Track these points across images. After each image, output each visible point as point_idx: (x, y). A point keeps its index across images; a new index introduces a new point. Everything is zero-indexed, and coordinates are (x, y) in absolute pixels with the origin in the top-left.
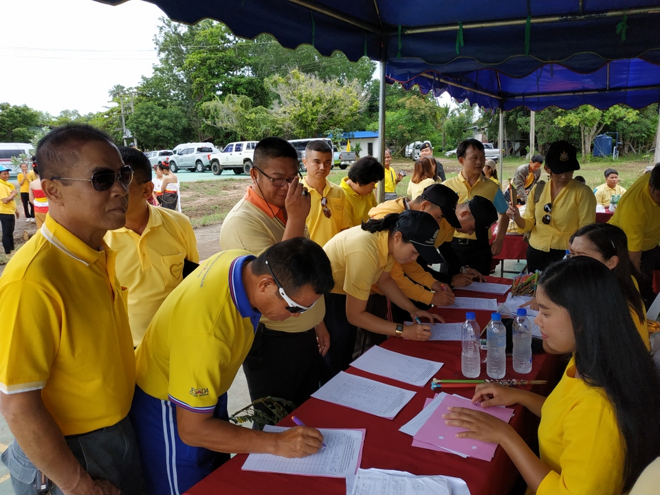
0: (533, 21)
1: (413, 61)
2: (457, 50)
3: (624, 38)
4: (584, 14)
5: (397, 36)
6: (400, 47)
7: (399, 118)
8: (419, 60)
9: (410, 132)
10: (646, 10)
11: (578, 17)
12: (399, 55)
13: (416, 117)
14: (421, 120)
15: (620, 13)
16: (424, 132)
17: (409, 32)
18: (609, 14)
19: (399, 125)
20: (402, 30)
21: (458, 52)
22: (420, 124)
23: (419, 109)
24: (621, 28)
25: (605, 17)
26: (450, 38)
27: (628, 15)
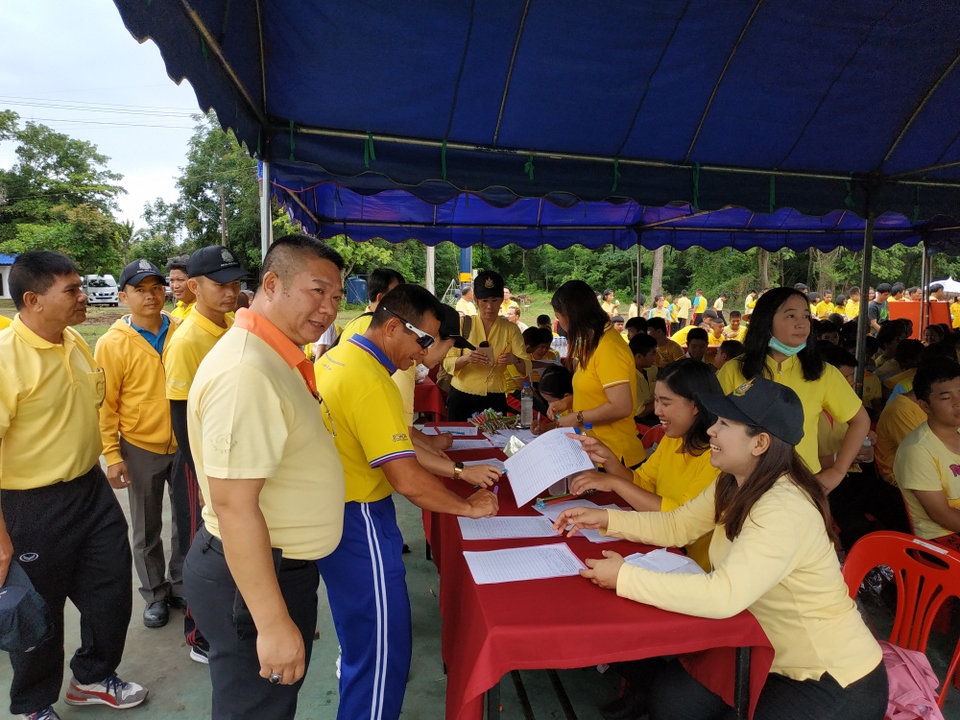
0: (448, 145)
1: (309, 168)
2: (366, 162)
3: (532, 178)
4: (497, 147)
5: (288, 133)
6: (293, 147)
7: (58, 237)
8: (316, 168)
9: (79, 259)
10: (548, 154)
11: (492, 150)
12: (292, 157)
13: (90, 237)
14: (97, 242)
15: (527, 153)
16: (105, 260)
17: (304, 131)
18: (519, 152)
19: (57, 247)
20: (295, 127)
21: (367, 166)
22: (96, 247)
23: (93, 224)
24: (528, 167)
25: (517, 155)
26: (358, 147)
27: (534, 157)
